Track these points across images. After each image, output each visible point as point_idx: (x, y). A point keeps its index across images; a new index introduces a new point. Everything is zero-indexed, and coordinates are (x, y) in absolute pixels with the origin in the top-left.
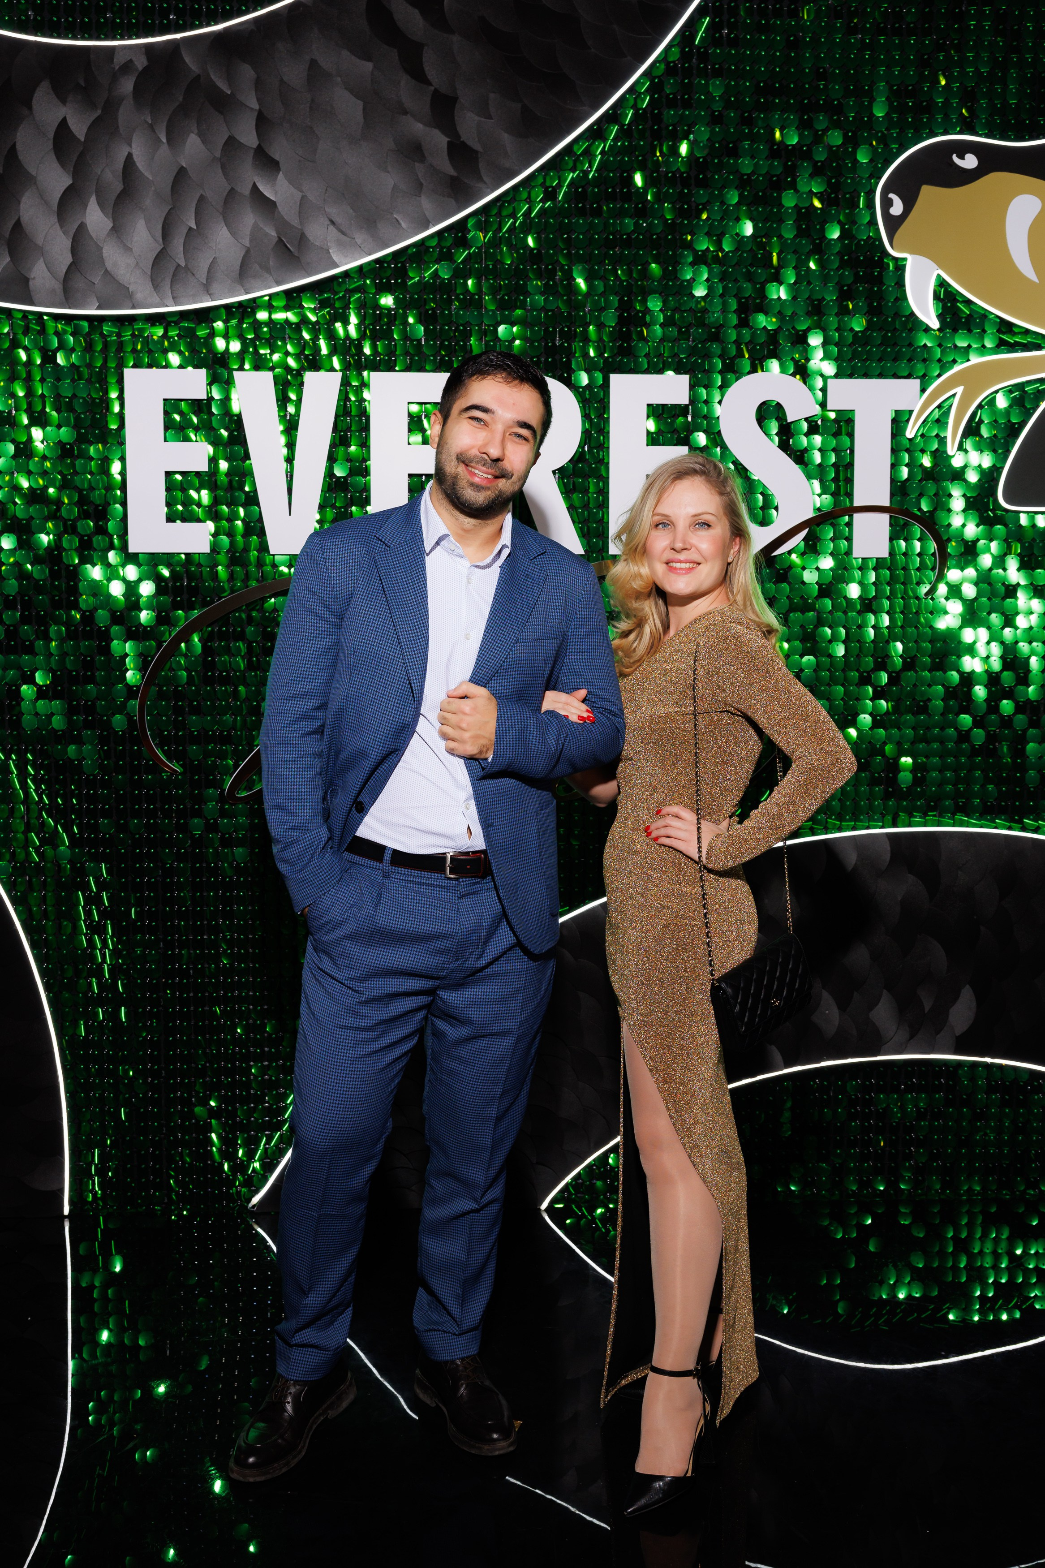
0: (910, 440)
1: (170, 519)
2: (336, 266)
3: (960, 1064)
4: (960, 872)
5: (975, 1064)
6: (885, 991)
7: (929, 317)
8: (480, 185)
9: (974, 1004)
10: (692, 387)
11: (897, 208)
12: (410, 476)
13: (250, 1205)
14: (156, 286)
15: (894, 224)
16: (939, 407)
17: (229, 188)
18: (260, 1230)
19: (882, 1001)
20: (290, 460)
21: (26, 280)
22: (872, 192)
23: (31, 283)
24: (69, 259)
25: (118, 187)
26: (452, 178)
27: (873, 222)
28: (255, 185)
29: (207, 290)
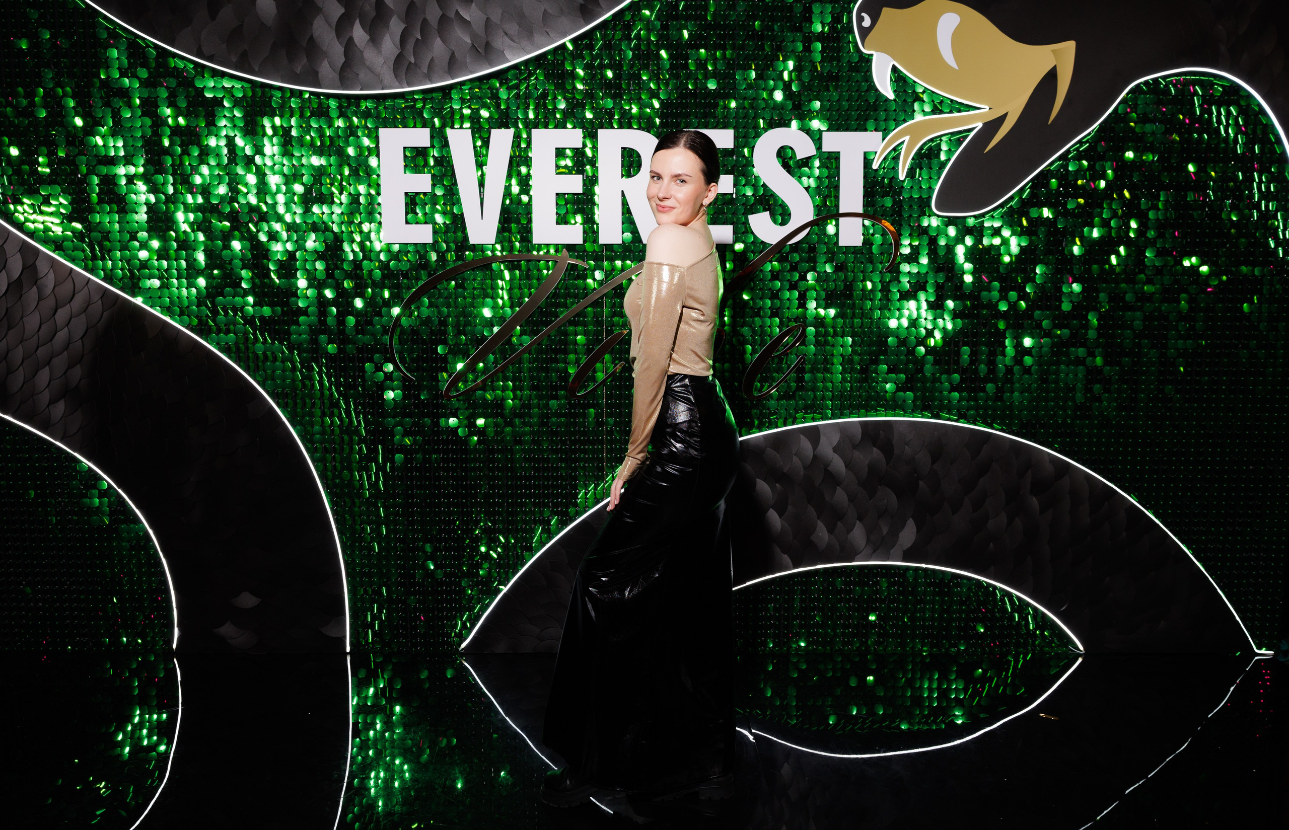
0: (876, 170)
1: (407, 223)
2: (508, 61)
3: (908, 568)
4: (906, 447)
5: (917, 569)
6: (858, 522)
7: (887, 92)
8: (599, 9)
9: (915, 530)
10: (736, 138)
11: (867, 22)
12: (557, 194)
13: (460, 649)
14: (396, 76)
15: (865, 32)
16: (894, 149)
17: (441, 13)
18: (466, 664)
19: (856, 527)
20: (481, 185)
21: (316, 73)
22: (850, 13)
23: (320, 74)
24: (343, 60)
25: (373, 14)
26: (581, 5)
27: (851, 31)
28: (457, 11)
29: (429, 78)
